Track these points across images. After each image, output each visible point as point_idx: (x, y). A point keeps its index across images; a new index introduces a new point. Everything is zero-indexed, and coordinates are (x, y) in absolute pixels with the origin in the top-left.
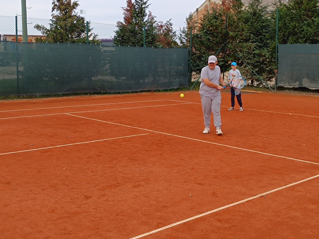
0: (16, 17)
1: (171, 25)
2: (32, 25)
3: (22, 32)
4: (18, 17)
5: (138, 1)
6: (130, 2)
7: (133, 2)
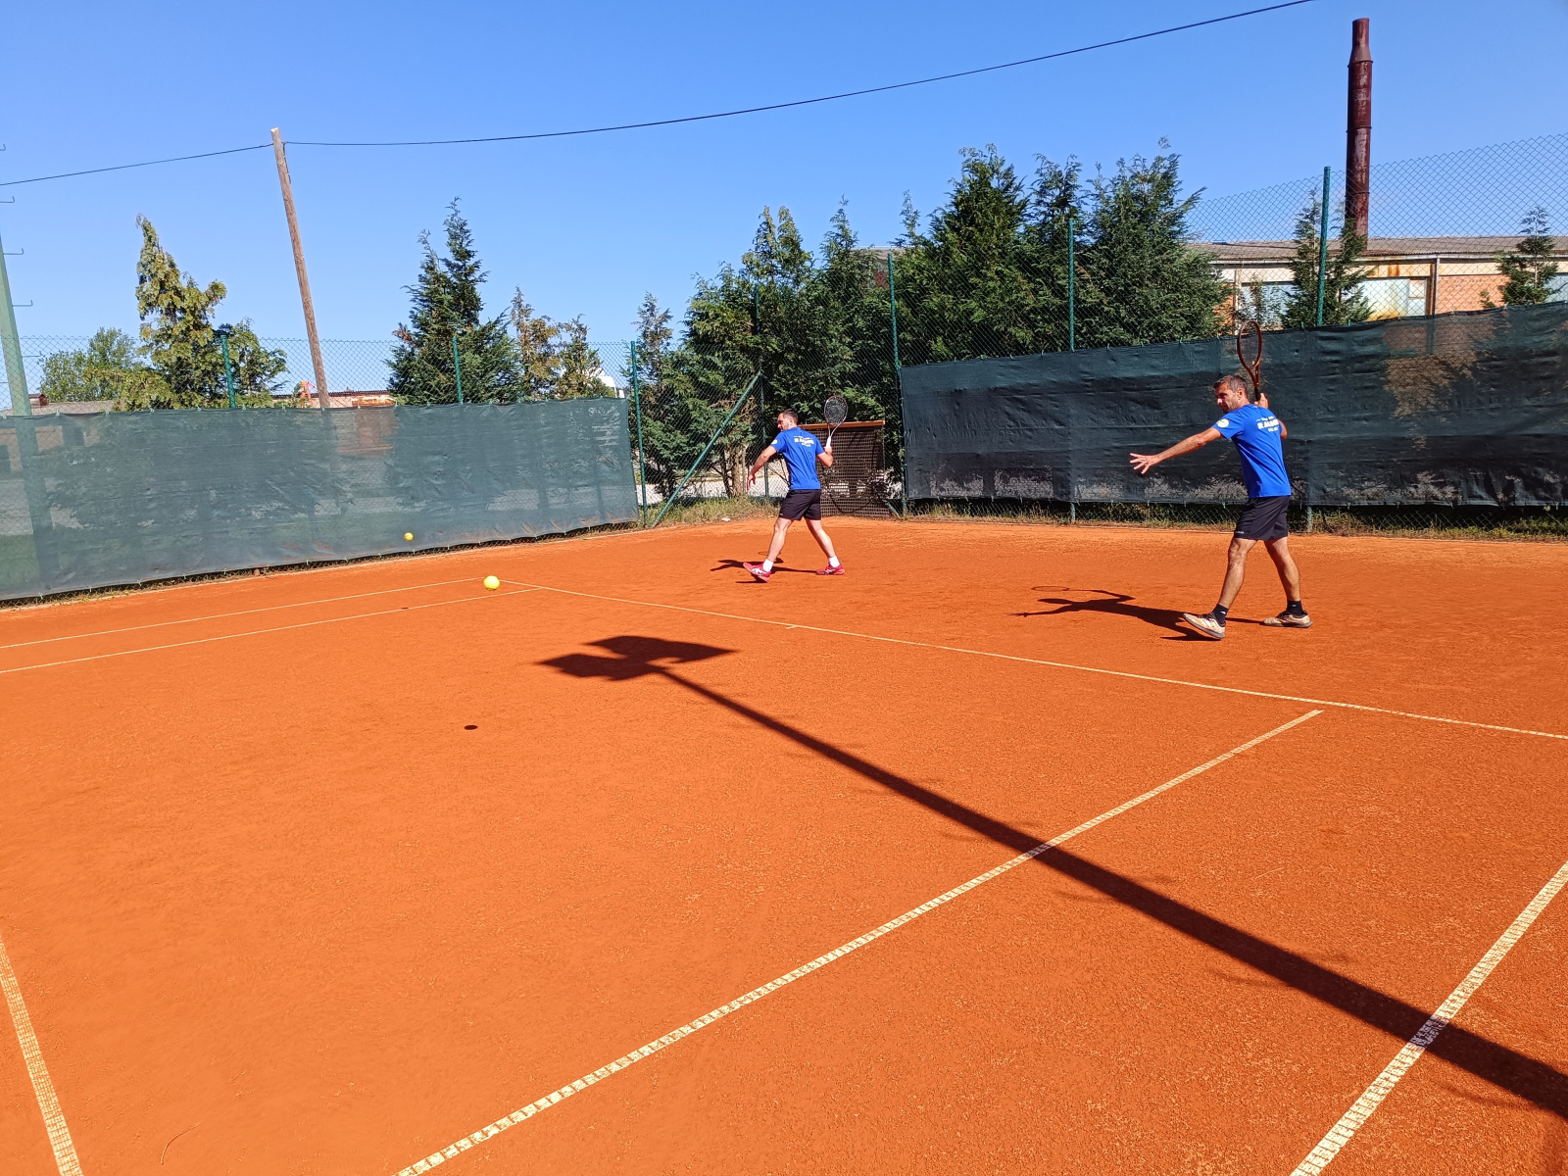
5: (454, 261)
6: (430, 269)
7: (442, 268)
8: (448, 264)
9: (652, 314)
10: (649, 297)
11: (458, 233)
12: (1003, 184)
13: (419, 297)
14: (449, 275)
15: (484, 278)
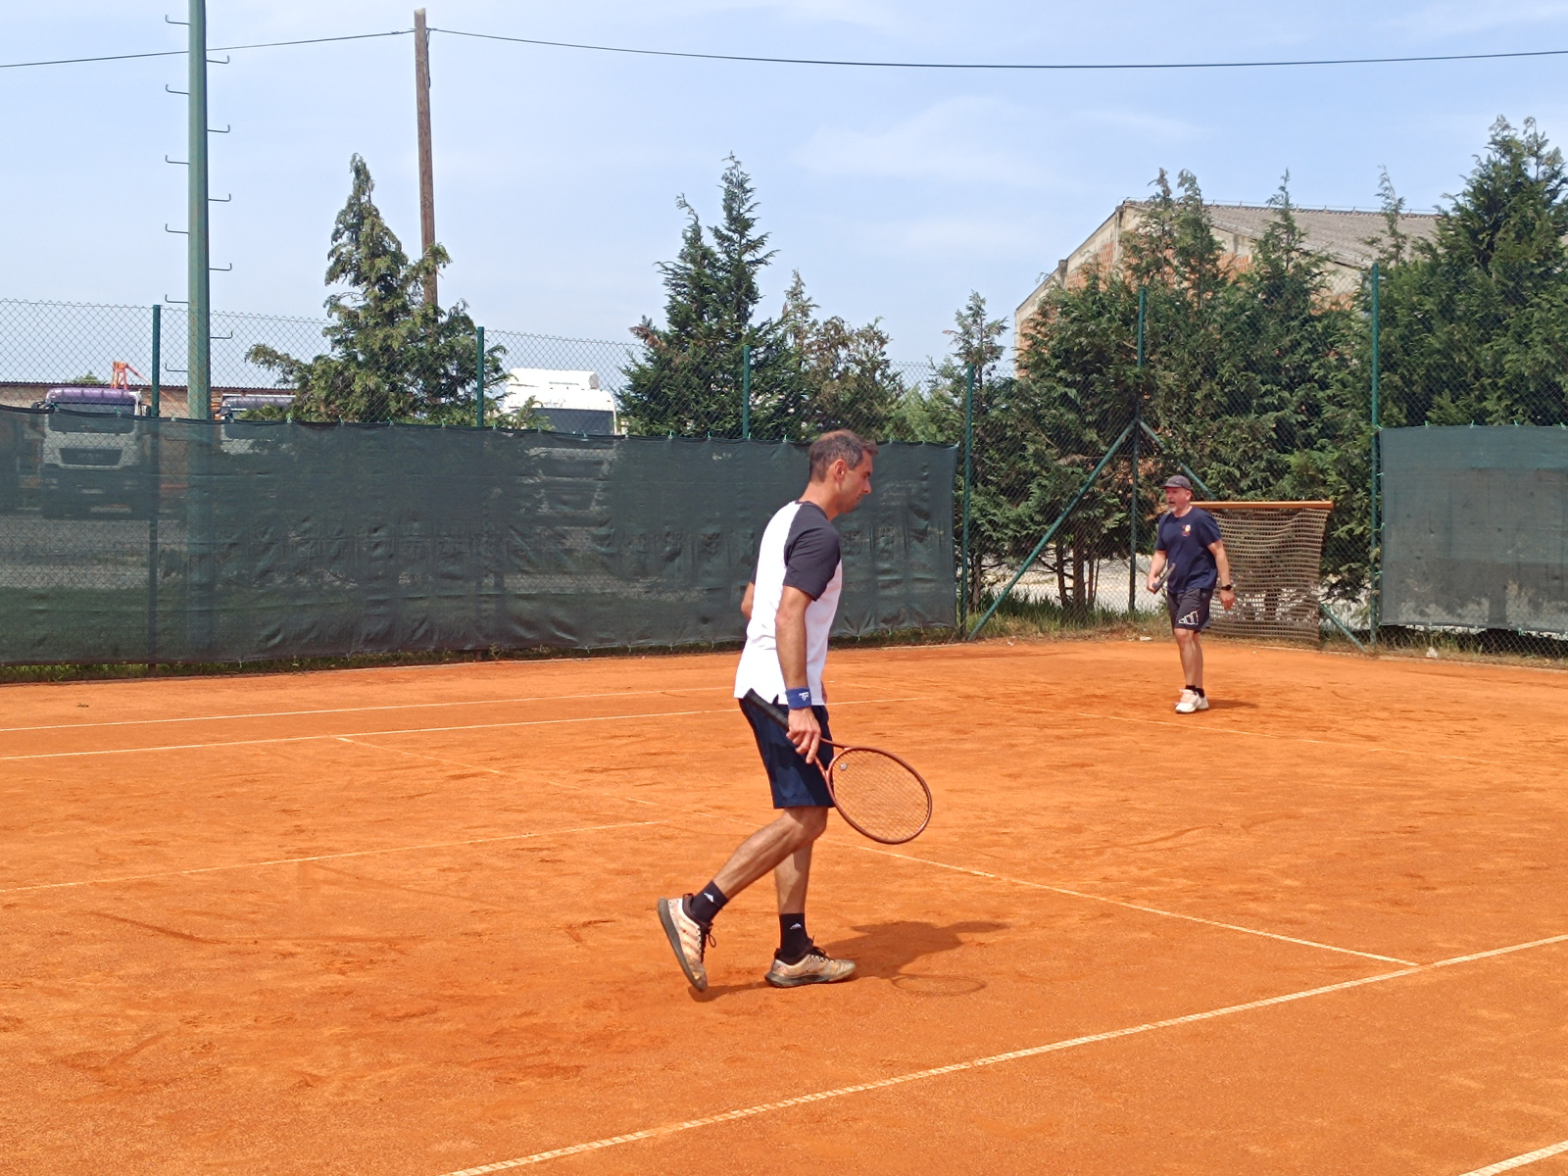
0: (157, 309)
1: (883, 342)
2: (233, 345)
3: (186, 375)
4: (162, 311)
5: (725, 232)
6: (695, 239)
7: (709, 240)
8: (717, 233)
9: (975, 321)
10: (976, 297)
11: (736, 192)
12: (1544, 174)
13: (676, 280)
14: (716, 249)
15: (769, 260)
